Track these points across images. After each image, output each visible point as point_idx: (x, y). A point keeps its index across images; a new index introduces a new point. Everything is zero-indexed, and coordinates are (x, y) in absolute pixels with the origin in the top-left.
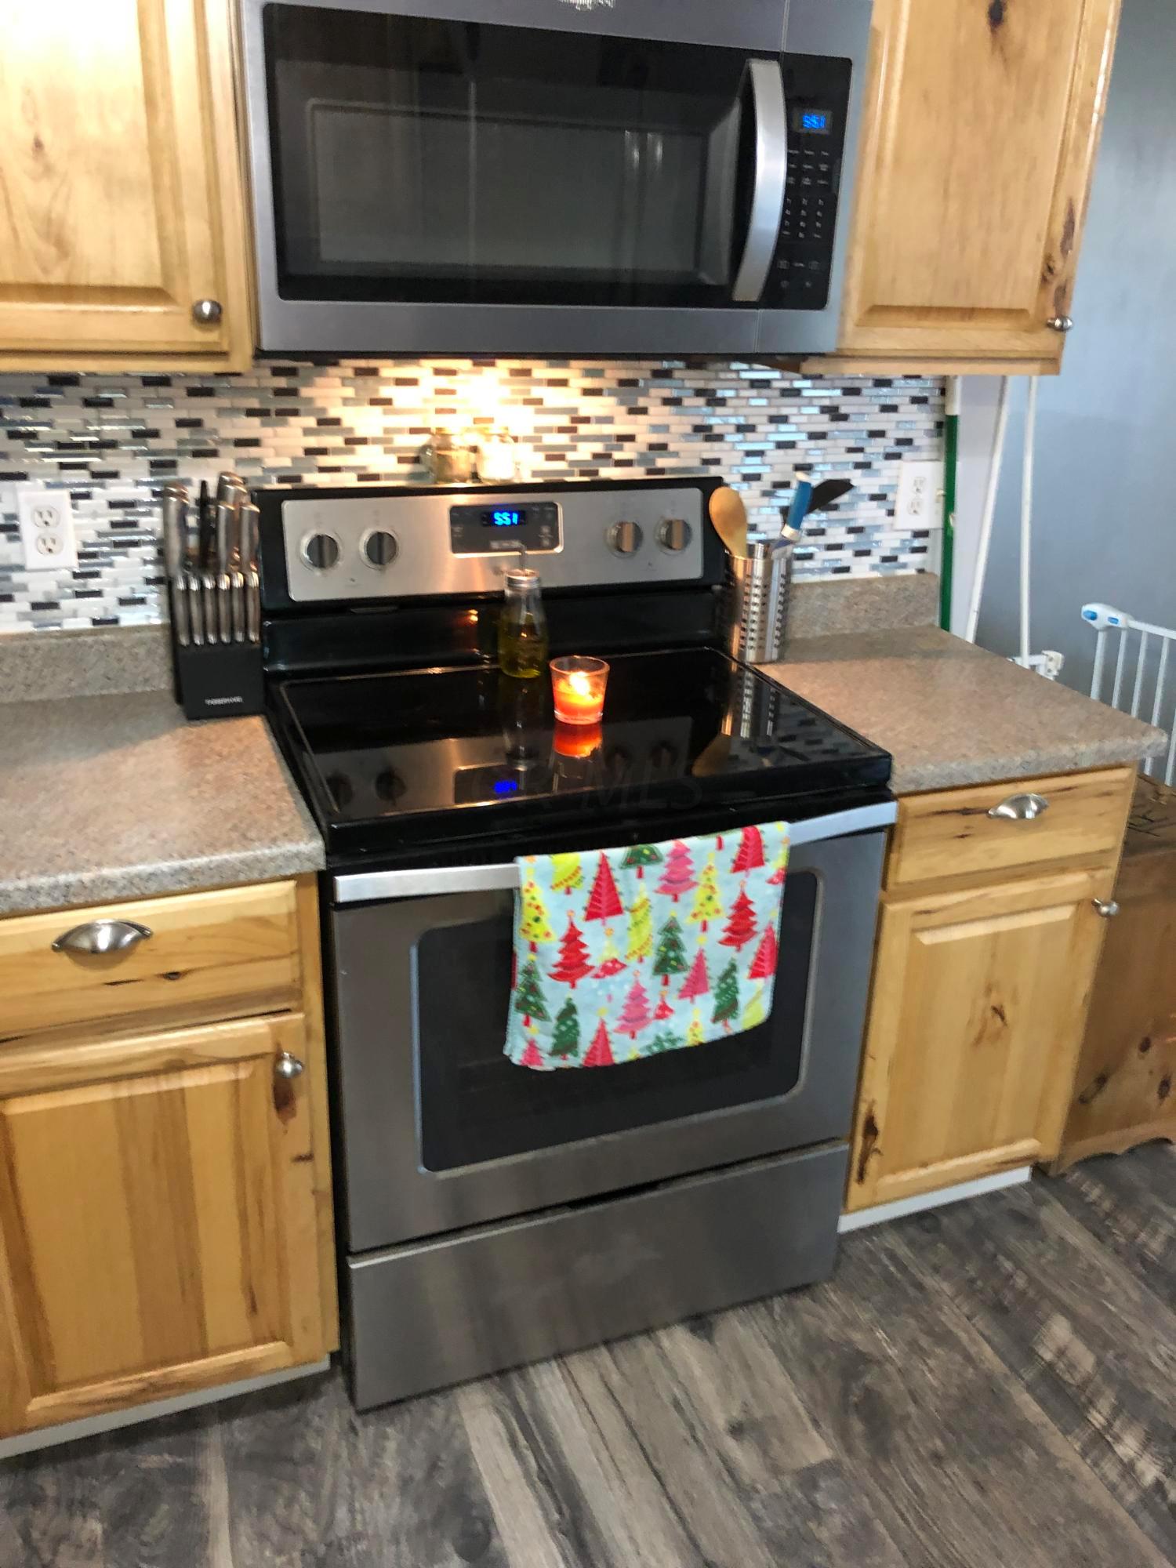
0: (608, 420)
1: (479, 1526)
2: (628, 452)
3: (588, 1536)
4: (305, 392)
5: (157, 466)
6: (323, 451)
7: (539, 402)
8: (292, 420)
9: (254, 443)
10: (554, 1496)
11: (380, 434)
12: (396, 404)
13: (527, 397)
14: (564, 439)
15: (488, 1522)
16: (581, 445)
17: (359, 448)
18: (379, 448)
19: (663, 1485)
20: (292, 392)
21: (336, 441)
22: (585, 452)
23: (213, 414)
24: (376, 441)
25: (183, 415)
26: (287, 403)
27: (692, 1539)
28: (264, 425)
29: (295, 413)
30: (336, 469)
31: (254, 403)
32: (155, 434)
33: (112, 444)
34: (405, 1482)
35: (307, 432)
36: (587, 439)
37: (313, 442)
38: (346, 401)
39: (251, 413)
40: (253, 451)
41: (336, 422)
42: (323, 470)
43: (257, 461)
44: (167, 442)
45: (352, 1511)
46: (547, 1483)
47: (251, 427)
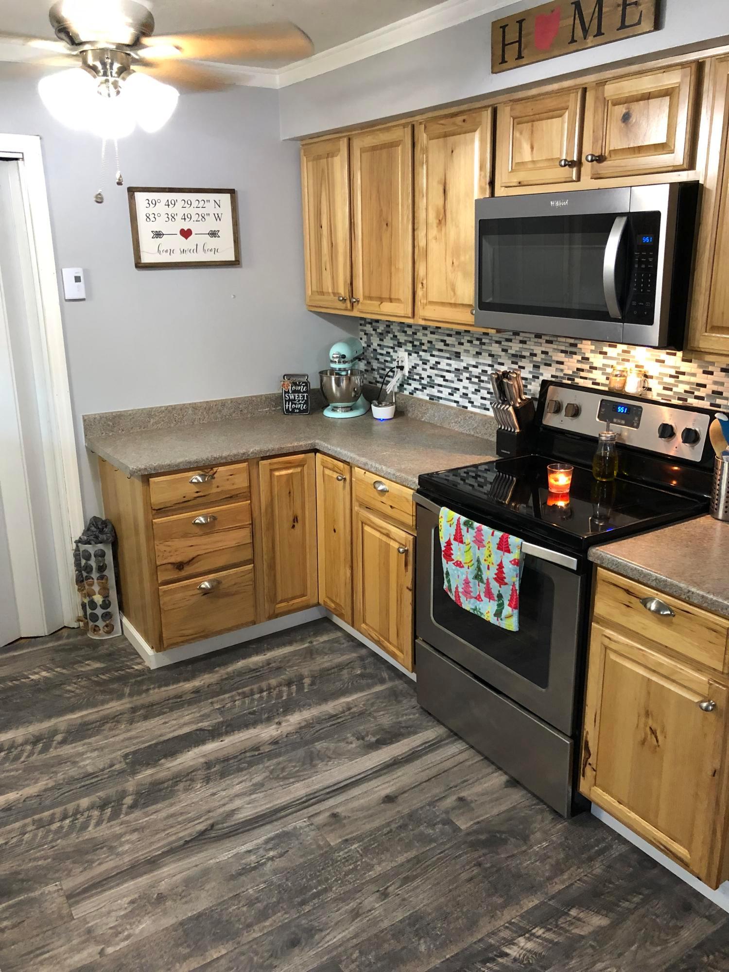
0: (694, 375)
1: (388, 742)
2: (702, 392)
3: (395, 766)
4: (579, 346)
5: (535, 366)
6: (582, 370)
7: (663, 362)
8: (574, 356)
9: (562, 363)
10: (408, 756)
11: (601, 366)
12: (608, 355)
13: (658, 358)
14: (672, 381)
15: (391, 743)
16: (680, 385)
17: (594, 371)
18: (600, 372)
19: (425, 782)
20: (575, 345)
21: (586, 367)
22: (681, 388)
23: (551, 350)
24: (600, 369)
25: (544, 349)
26: (573, 349)
27: (405, 792)
28: (565, 357)
29: (575, 353)
30: (586, 378)
31: (563, 348)
32: (535, 355)
33: (524, 357)
34: (400, 722)
35: (578, 361)
36: (682, 382)
37: (579, 366)
38: (592, 351)
39: (562, 351)
40: (561, 366)
41: (588, 359)
42: (581, 378)
43: (562, 370)
44: (537, 359)
45: (383, 715)
46: (413, 753)
47: (561, 357)
